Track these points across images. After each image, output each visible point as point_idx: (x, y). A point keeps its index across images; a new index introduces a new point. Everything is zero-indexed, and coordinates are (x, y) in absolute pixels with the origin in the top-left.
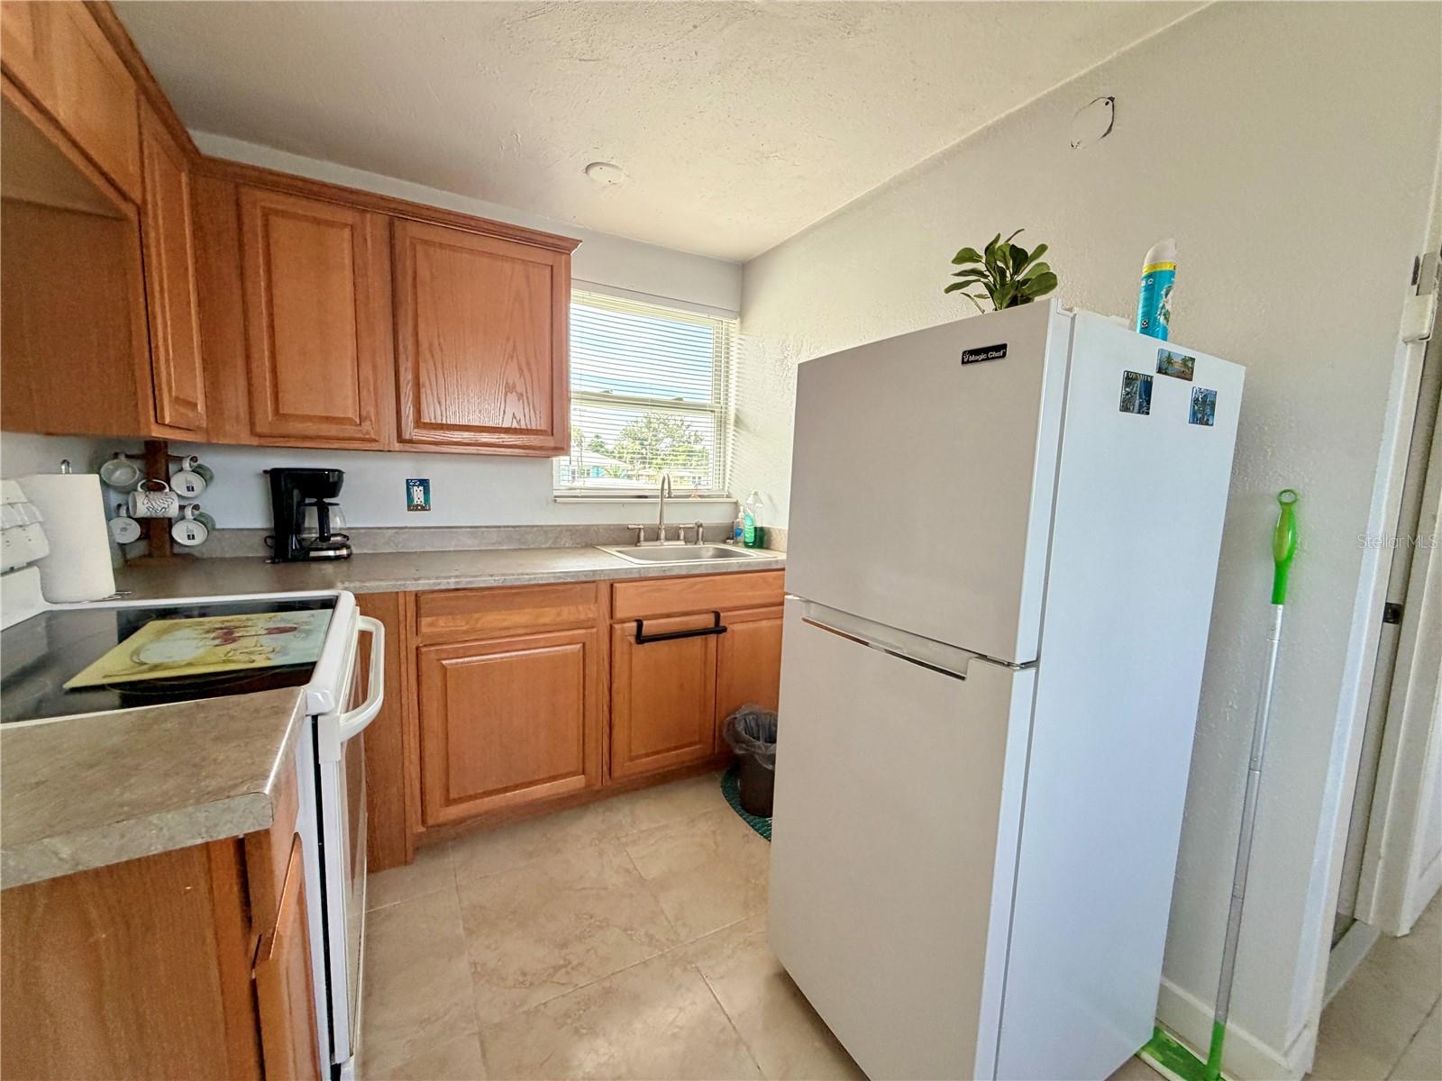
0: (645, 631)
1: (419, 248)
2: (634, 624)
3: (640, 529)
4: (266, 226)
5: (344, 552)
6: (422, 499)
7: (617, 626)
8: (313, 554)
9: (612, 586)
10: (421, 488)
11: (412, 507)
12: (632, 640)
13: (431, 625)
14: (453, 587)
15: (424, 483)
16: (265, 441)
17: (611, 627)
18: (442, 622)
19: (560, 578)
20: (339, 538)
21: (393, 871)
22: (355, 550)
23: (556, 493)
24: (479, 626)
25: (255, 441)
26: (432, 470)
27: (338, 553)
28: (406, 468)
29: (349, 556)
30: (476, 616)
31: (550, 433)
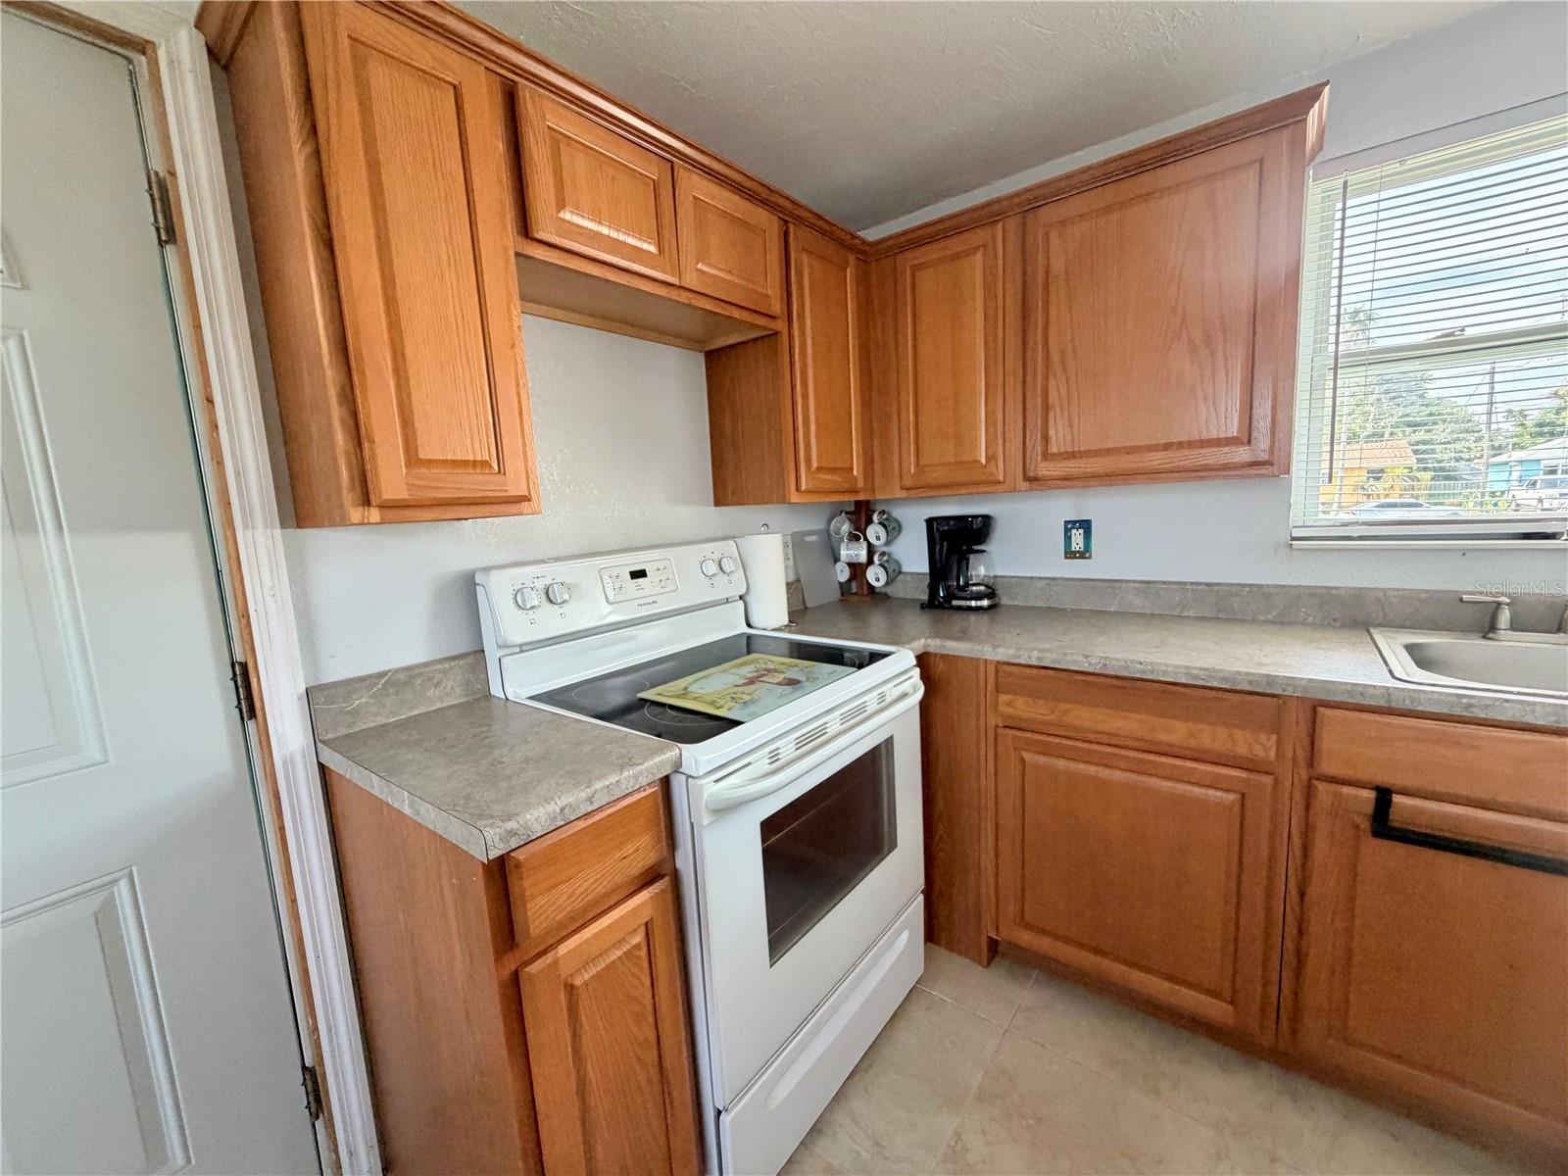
0: (1396, 818)
1: (1053, 234)
2: (1369, 795)
3: (1499, 604)
5: (985, 603)
6: (1081, 545)
7: (1321, 786)
8: (955, 603)
9: (1314, 709)
10: (1081, 531)
11: (1070, 554)
13: (1009, 704)
14: (1035, 663)
15: (1086, 526)
16: (922, 490)
17: (1309, 793)
18: (1020, 702)
19: (1197, 677)
20: (982, 588)
22: (1005, 601)
23: (1296, 533)
24: (1067, 719)
25: (904, 494)
26: (1095, 505)
27: (979, 603)
28: (1063, 506)
29: (991, 607)
30: (1064, 706)
31: (1247, 438)
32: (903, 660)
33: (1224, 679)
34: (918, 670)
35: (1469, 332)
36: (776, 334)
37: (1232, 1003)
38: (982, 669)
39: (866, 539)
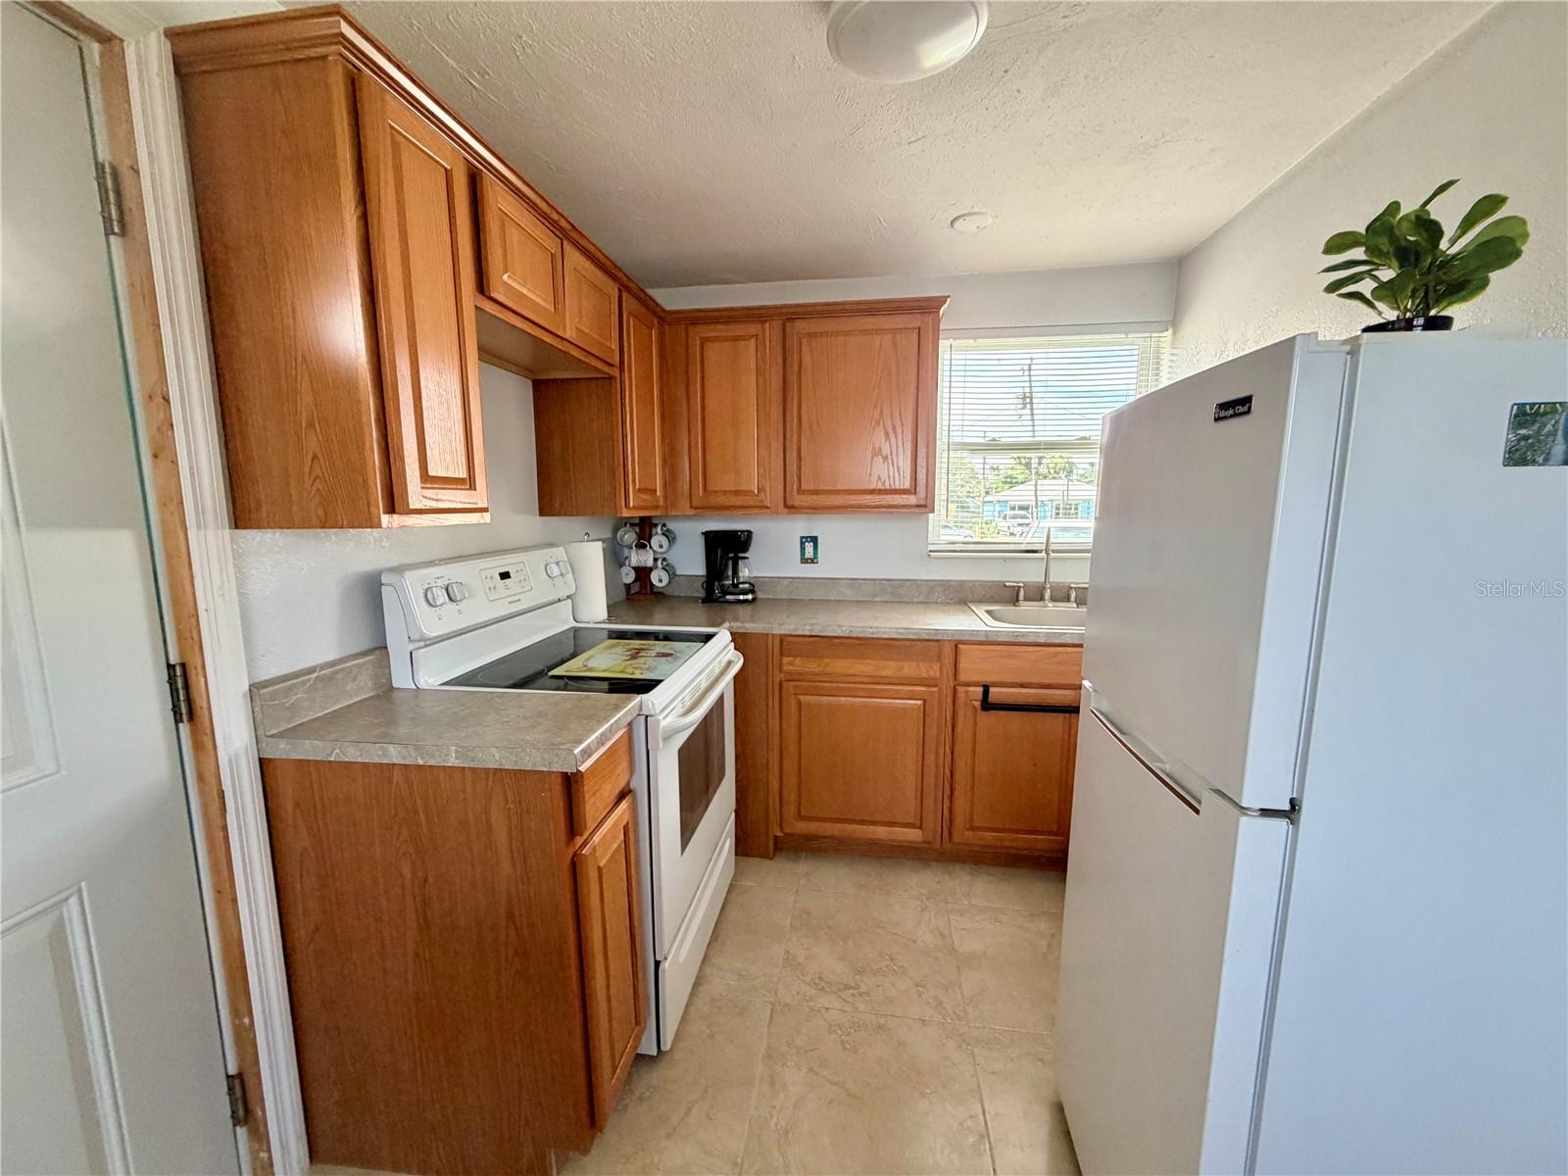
0: (992, 698)
1: (804, 341)
2: (981, 689)
3: (1019, 587)
4: (702, 348)
5: (750, 597)
6: (812, 554)
7: (960, 689)
8: (728, 597)
9: (956, 646)
10: (812, 544)
11: (804, 561)
12: (977, 704)
13: (791, 664)
14: (807, 633)
15: (814, 540)
16: (703, 509)
17: (955, 691)
18: (798, 661)
19: (901, 634)
20: (747, 586)
21: (757, 860)
22: (760, 595)
23: (931, 548)
24: (828, 669)
25: (691, 512)
26: (820, 526)
27: (746, 597)
28: (800, 526)
29: (754, 600)
30: (826, 660)
31: (913, 491)
32: (723, 637)
33: (915, 634)
34: (733, 644)
35: (1002, 440)
36: (611, 378)
37: (921, 828)
38: (770, 641)
39: (651, 547)
